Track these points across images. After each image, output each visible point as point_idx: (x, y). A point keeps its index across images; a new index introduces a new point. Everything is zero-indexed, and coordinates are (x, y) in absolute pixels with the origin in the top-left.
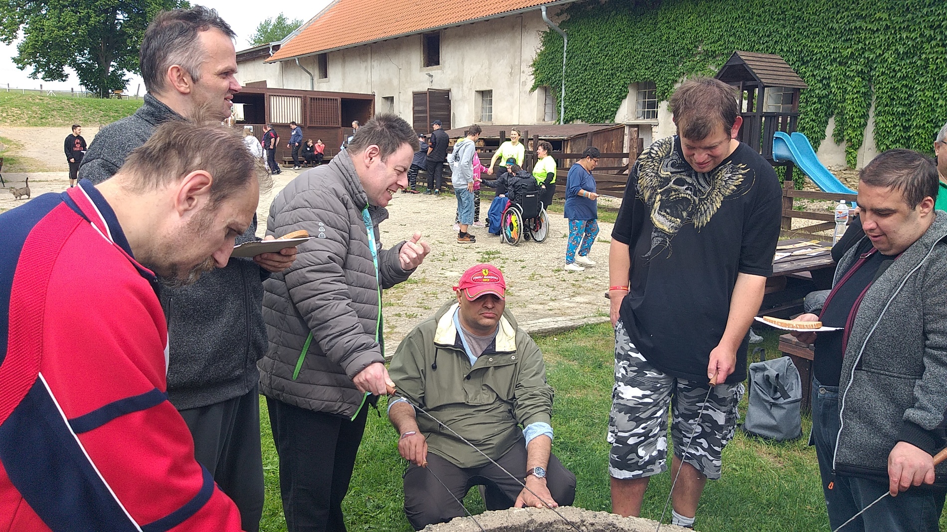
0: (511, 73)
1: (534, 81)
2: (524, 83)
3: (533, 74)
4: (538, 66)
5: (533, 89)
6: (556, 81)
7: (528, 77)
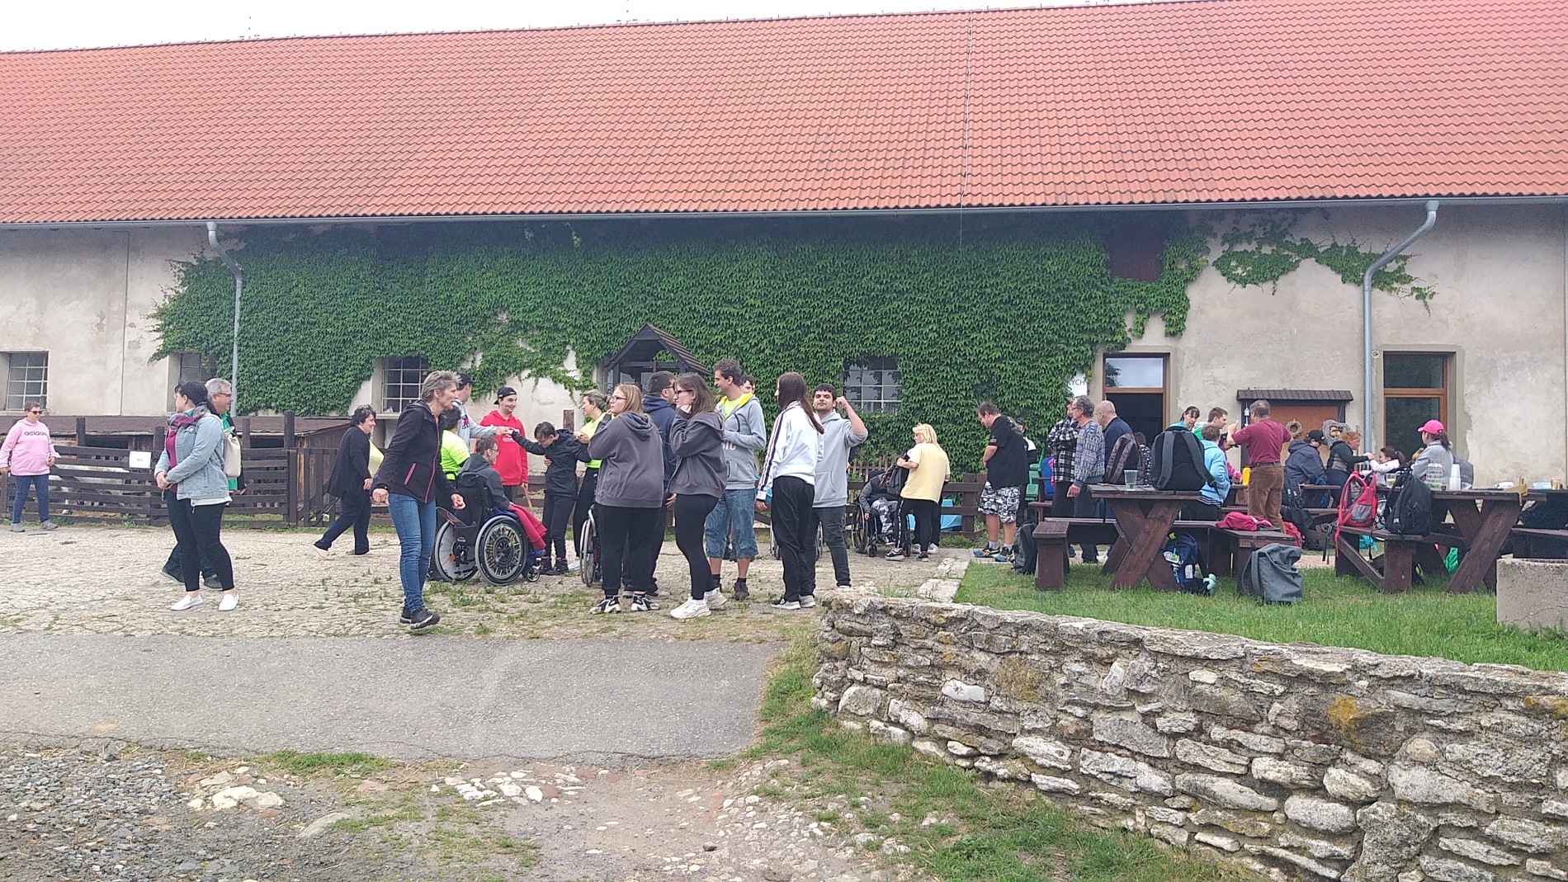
0: (100, 326)
1: (161, 342)
2: (135, 345)
3: (158, 330)
4: (171, 318)
5: (158, 356)
6: (218, 345)
7: (145, 335)
